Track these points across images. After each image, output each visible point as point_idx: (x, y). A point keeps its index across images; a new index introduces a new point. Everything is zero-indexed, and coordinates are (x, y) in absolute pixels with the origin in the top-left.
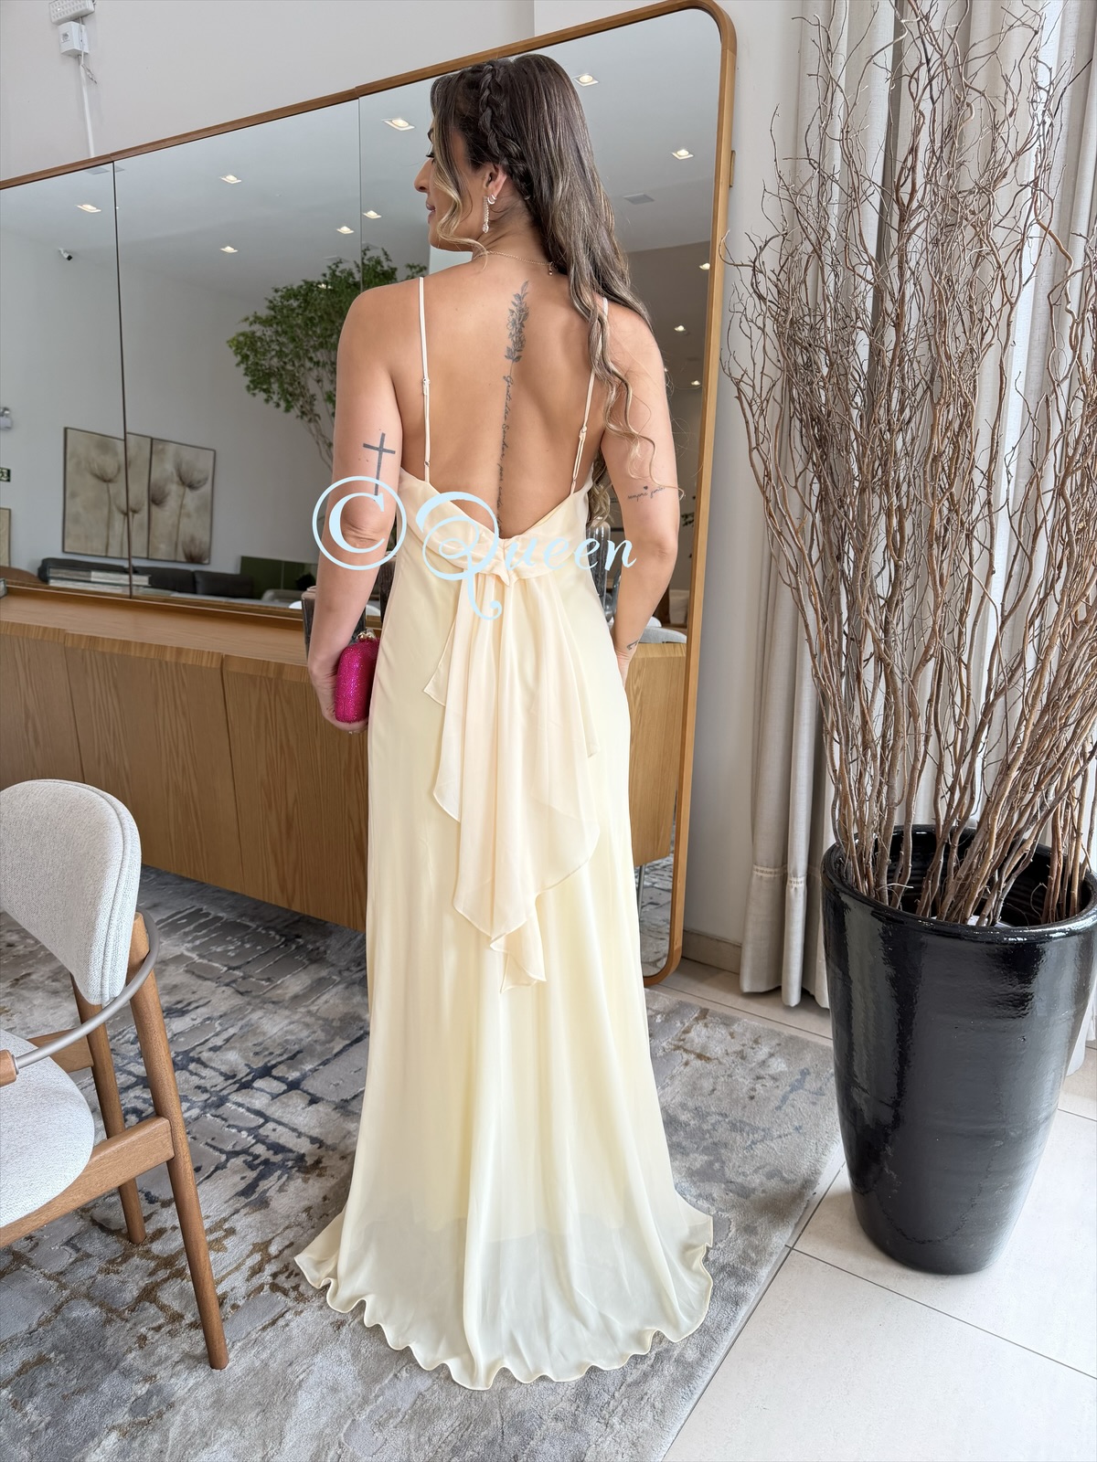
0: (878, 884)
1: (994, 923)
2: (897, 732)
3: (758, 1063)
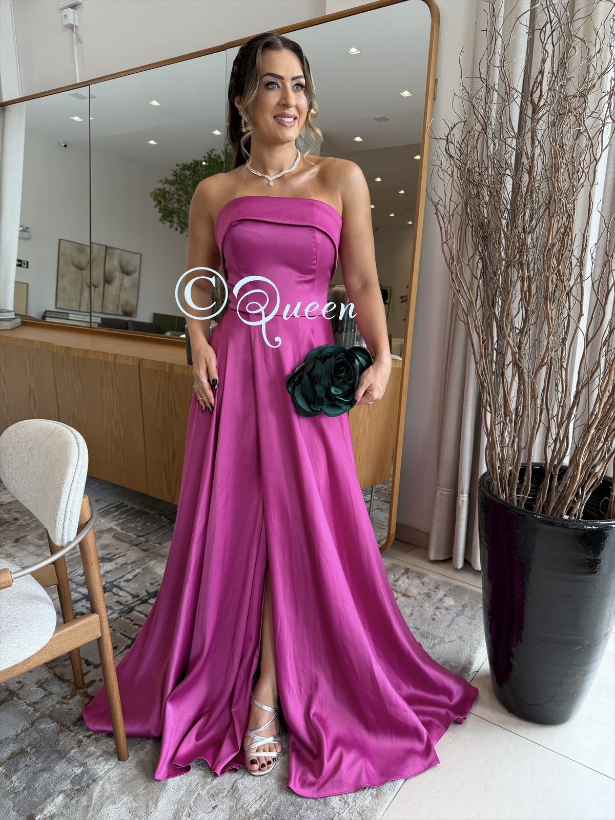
0: (511, 495)
1: (578, 518)
2: (524, 407)
3: (438, 600)
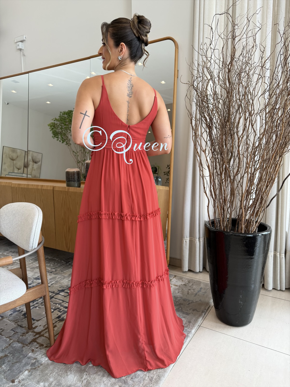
3: (189, 286)
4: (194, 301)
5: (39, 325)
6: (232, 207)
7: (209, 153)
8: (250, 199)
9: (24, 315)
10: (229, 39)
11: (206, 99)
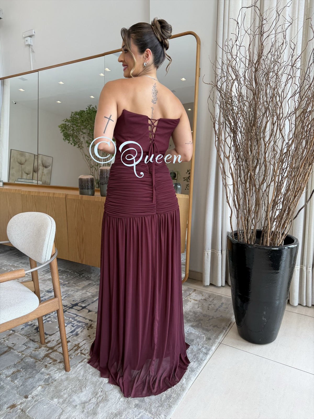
3: (210, 301)
4: (215, 317)
5: (52, 339)
6: (257, 218)
7: (233, 160)
8: (277, 210)
9: (37, 329)
10: (256, 34)
11: (230, 101)
